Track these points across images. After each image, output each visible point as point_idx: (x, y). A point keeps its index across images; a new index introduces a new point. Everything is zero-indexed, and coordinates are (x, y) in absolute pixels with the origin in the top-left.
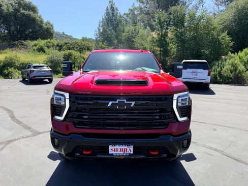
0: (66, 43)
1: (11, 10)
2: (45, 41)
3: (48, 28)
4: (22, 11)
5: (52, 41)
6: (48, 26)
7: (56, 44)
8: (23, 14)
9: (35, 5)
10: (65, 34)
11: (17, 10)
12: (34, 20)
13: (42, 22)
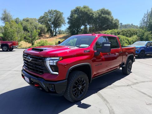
0: (122, 31)
1: (97, 16)
2: (111, 30)
3: (115, 23)
4: (102, 15)
5: (115, 30)
6: (116, 22)
7: (116, 32)
8: (103, 17)
9: (110, 11)
10: (133, 25)
11: (100, 15)
12: (108, 19)
13: (112, 20)
